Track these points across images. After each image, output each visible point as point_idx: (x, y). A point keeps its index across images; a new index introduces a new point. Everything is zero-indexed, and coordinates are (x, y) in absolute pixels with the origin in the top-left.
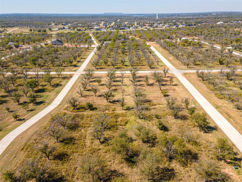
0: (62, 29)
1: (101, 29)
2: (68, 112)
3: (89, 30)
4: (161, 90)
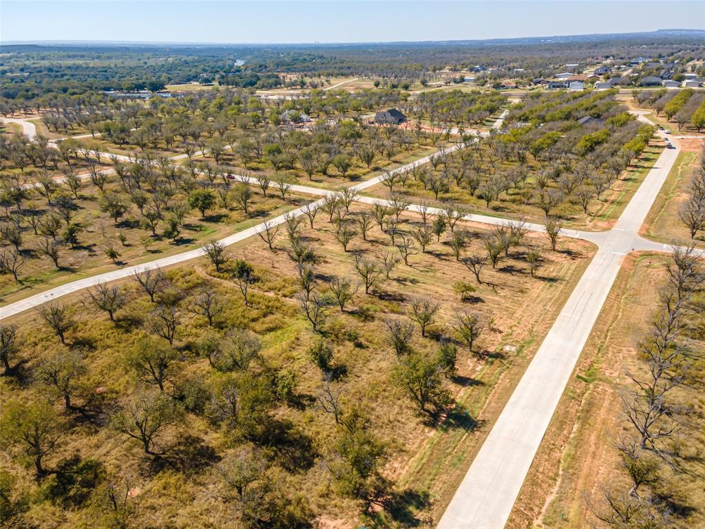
0: (455, 82)
1: (567, 85)
2: (201, 273)
3: (530, 85)
4: (479, 281)
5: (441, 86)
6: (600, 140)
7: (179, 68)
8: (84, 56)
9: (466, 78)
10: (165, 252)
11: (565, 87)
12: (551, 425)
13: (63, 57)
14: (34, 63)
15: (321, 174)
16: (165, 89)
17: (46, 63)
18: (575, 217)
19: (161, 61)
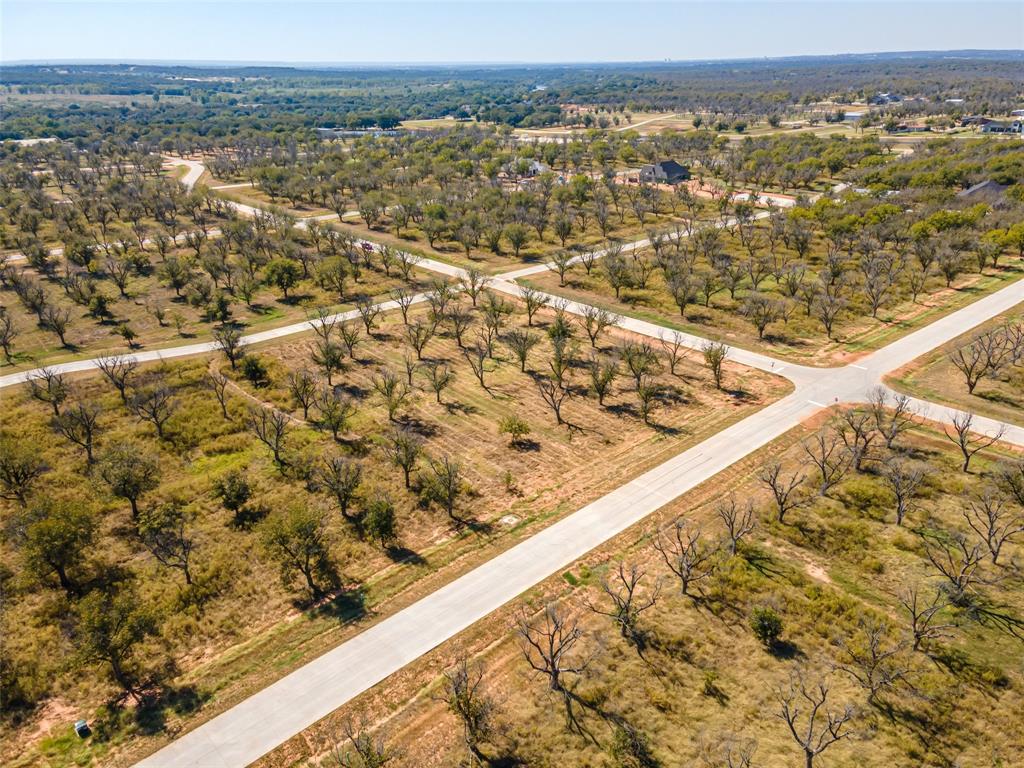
0: (828, 120)
1: (1017, 128)
2: (215, 369)
3: (953, 126)
4: (559, 419)
5: (800, 127)
6: (960, 221)
7: (447, 97)
8: (341, 83)
9: (847, 114)
10: (199, 337)
11: (1014, 131)
12: (458, 635)
13: (317, 83)
14: (278, 92)
15: (490, 250)
16: (400, 125)
17: (290, 92)
18: (808, 341)
19: (434, 88)
